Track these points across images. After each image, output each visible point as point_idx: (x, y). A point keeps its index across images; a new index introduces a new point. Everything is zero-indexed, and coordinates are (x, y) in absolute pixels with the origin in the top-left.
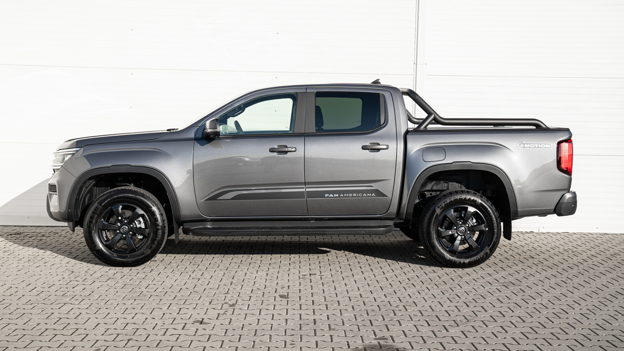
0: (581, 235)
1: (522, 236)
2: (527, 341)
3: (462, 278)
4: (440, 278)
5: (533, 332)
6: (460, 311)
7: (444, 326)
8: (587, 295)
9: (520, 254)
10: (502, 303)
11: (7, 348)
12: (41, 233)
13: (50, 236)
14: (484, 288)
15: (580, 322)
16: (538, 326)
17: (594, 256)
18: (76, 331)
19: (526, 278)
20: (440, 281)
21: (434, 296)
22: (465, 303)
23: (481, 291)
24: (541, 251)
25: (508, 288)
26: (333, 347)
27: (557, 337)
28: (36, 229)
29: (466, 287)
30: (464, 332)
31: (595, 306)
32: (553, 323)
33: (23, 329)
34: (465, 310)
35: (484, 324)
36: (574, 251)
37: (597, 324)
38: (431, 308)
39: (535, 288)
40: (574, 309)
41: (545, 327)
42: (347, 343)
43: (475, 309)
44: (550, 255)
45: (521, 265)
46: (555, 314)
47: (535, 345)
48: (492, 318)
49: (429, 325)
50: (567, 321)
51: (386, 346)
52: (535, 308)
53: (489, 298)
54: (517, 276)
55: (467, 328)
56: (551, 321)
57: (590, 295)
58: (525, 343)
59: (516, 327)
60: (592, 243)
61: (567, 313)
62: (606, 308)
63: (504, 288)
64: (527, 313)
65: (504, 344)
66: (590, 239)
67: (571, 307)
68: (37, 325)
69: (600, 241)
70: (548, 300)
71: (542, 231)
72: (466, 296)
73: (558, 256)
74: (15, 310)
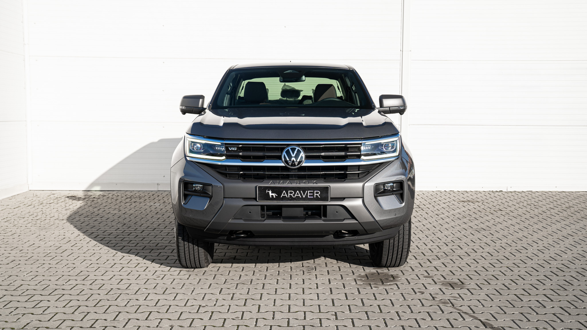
0: (542, 193)
1: (492, 194)
2: (494, 269)
3: (442, 226)
4: (424, 226)
5: (499, 262)
6: (441, 249)
7: (428, 259)
8: (544, 237)
9: (491, 208)
10: (475, 243)
11: (89, 275)
12: (91, 196)
13: (99, 198)
14: (461, 233)
15: (537, 256)
16: (503, 259)
17: (552, 209)
18: (138, 265)
19: (495, 225)
20: (425, 228)
21: (419, 238)
22: (445, 243)
23: (458, 235)
24: (508, 205)
25: (480, 232)
26: (341, 274)
27: (518, 266)
28: (87, 192)
29: (446, 233)
30: (444, 263)
31: (550, 245)
32: (515, 256)
33: (97, 264)
34: (445, 248)
35: (460, 257)
36: (536, 205)
37: (550, 257)
38: (418, 247)
39: (502, 232)
40: (532, 246)
41: (509, 259)
42: (352, 272)
43: (453, 248)
44: (515, 208)
45: (491, 216)
46: (517, 250)
47: (500, 271)
48: (467, 253)
49: (416, 259)
50: (527, 255)
51: (383, 273)
52: (501, 246)
53: (464, 240)
54: (487, 224)
55: (447, 261)
56: (513, 255)
57: (546, 237)
58: (492, 270)
59: (485, 259)
60: (551, 199)
61: (527, 249)
62: (559, 246)
63: (477, 232)
64: (495, 249)
65: (475, 271)
66: (549, 196)
67: (530, 245)
68: (107, 261)
69: (558, 197)
70: (512, 241)
71: (510, 190)
72: (446, 238)
73: (522, 209)
74: (87, 251)
